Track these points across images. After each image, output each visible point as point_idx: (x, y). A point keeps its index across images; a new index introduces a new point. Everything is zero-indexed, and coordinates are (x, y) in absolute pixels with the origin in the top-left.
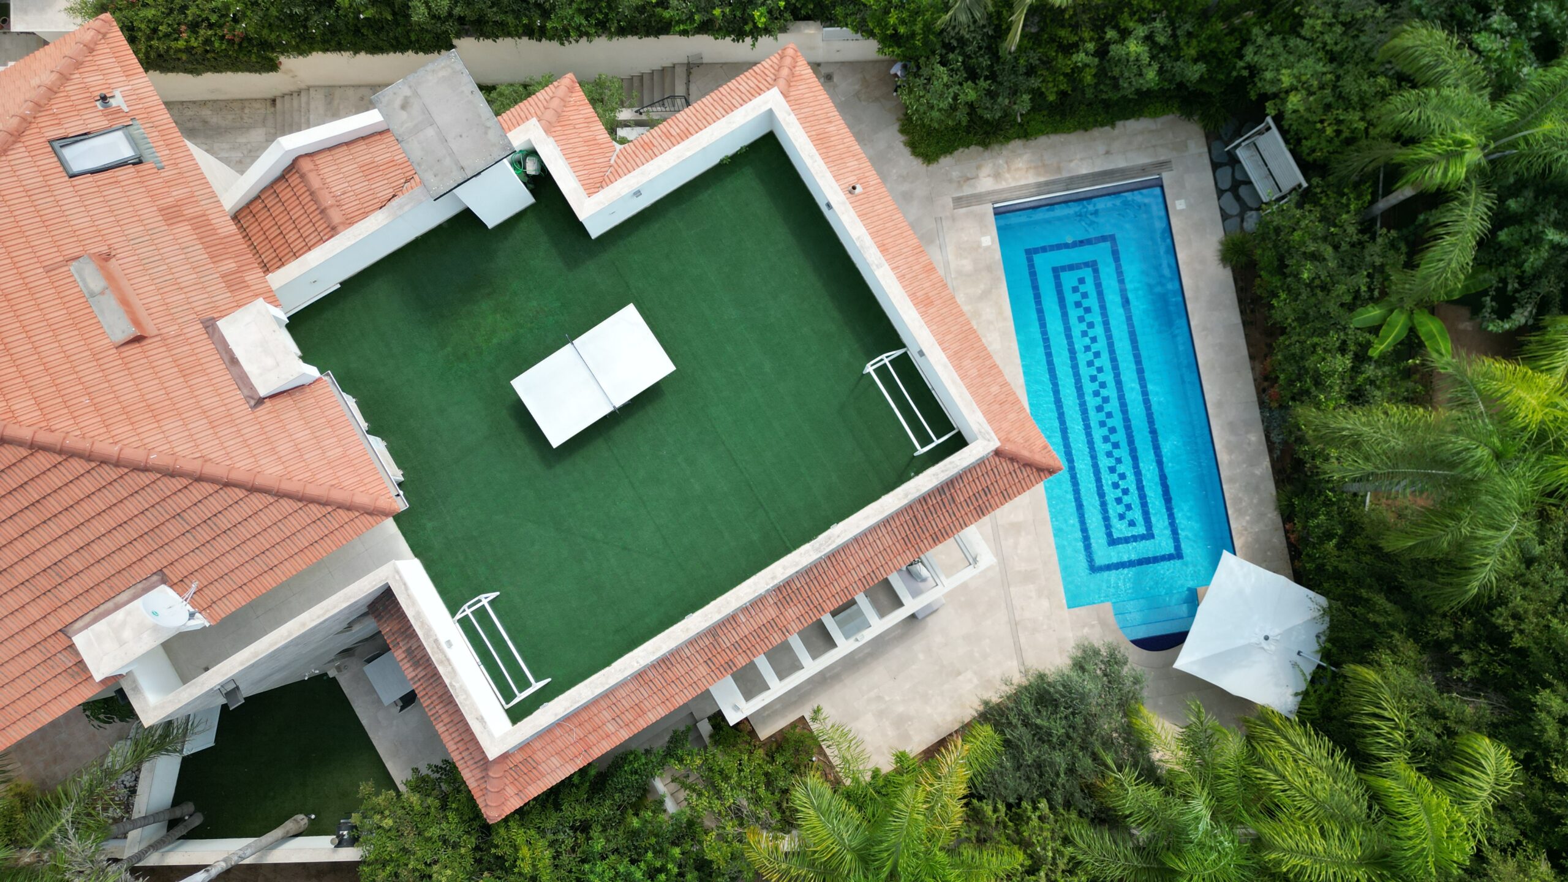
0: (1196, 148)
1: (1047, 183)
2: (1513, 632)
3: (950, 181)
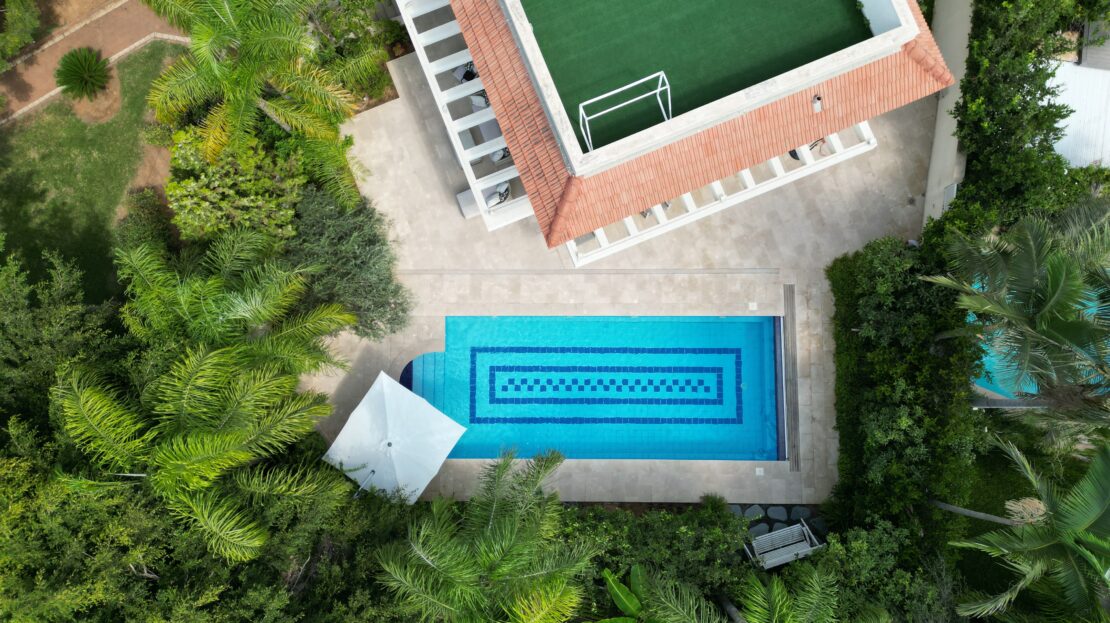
0: (806, 495)
1: (794, 364)
2: (348, 606)
3: (809, 286)
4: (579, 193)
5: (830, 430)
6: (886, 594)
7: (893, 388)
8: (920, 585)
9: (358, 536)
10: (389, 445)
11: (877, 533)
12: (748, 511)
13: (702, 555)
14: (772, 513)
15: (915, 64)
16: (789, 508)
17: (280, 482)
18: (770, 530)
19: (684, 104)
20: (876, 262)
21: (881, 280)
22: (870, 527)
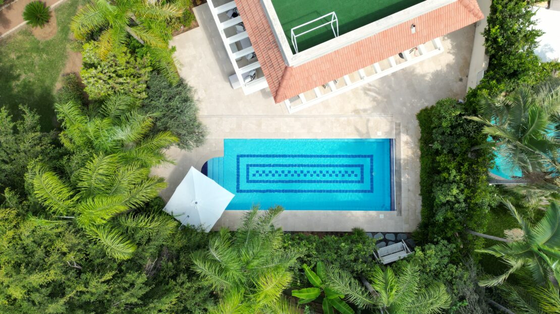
0: (405, 228)
2: (176, 282)
3: (408, 123)
4: (291, 75)
5: (417, 195)
6: (443, 276)
7: (449, 174)
8: (461, 271)
9: (181, 248)
10: (196, 203)
11: (440, 246)
12: (375, 236)
13: (352, 257)
14: (387, 237)
15: (464, 8)
16: (396, 234)
17: (141, 221)
18: (387, 245)
19: (345, 28)
20: (442, 110)
21: (444, 120)
22: (436, 243)
